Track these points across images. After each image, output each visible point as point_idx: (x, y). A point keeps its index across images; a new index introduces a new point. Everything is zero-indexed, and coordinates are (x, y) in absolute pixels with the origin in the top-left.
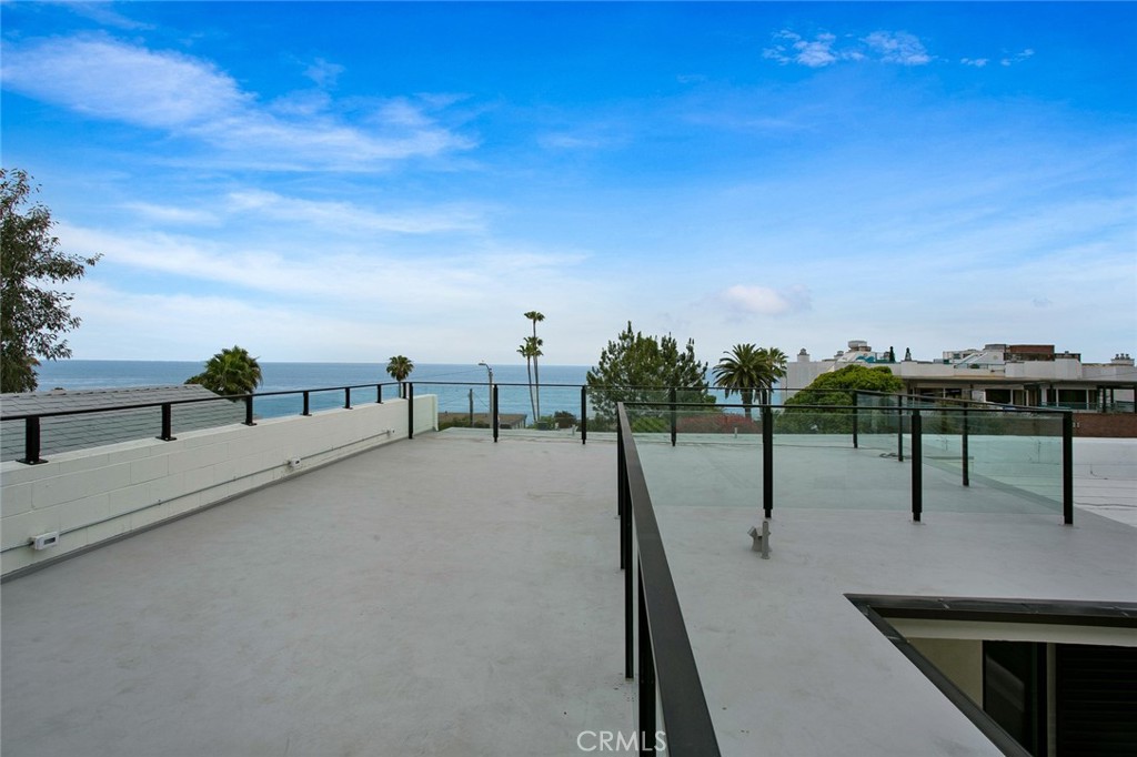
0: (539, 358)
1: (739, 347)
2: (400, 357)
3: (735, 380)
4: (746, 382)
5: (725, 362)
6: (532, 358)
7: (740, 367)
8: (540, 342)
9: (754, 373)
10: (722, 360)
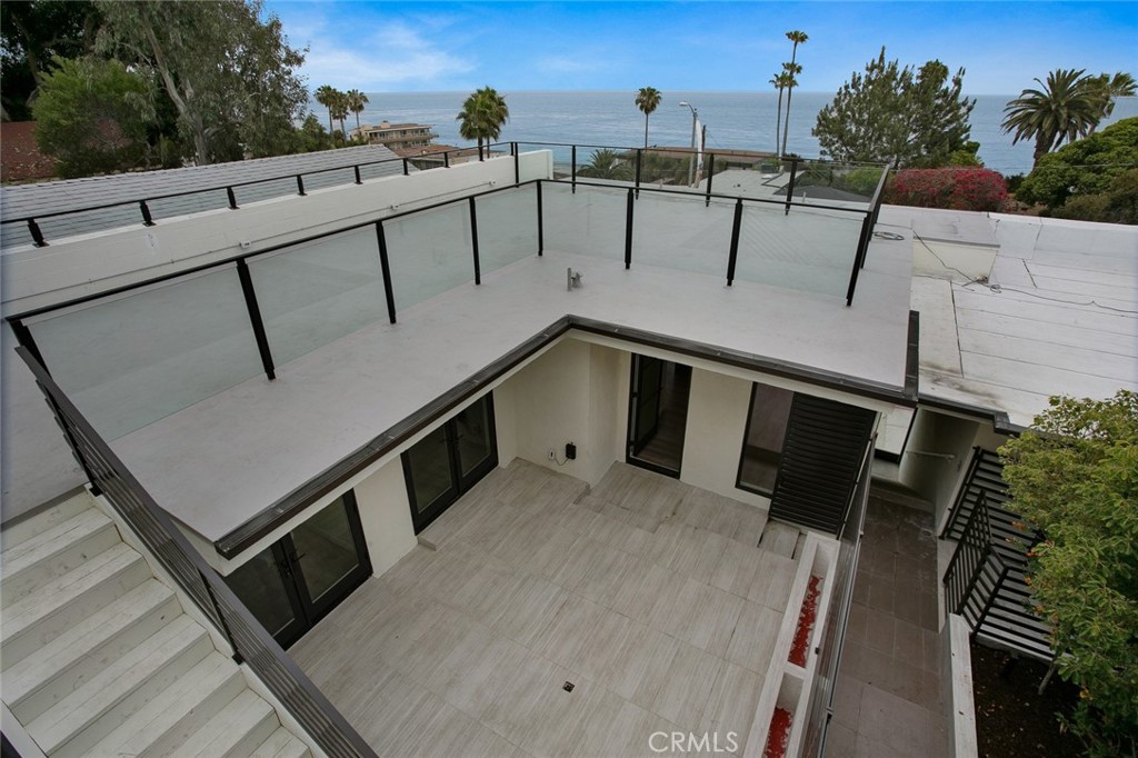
0: (794, 89)
1: (1058, 73)
2: (649, 89)
3: (1033, 119)
4: (1047, 124)
5: (1030, 96)
6: (786, 90)
7: (1047, 102)
8: (799, 70)
9: (1064, 112)
10: (1025, 92)
